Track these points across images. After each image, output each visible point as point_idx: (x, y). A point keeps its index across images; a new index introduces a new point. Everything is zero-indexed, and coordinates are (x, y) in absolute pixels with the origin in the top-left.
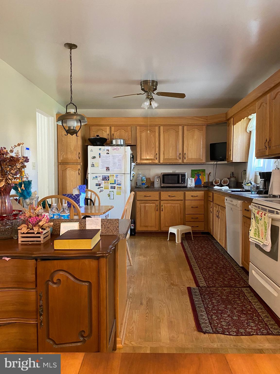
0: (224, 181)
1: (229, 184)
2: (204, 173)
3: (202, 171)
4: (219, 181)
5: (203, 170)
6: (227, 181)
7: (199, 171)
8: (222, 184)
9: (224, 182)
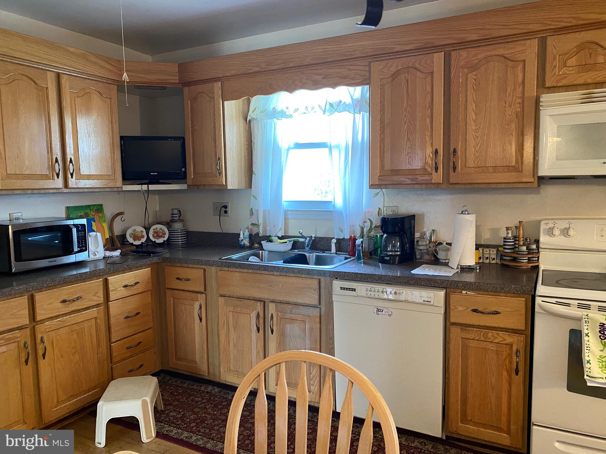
0: (155, 232)
1: (169, 237)
2: (100, 215)
3: (96, 210)
4: (142, 232)
5: (99, 207)
6: (163, 231)
7: (88, 211)
8: (153, 240)
9: (155, 235)
